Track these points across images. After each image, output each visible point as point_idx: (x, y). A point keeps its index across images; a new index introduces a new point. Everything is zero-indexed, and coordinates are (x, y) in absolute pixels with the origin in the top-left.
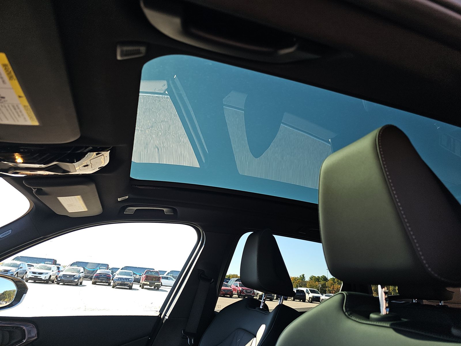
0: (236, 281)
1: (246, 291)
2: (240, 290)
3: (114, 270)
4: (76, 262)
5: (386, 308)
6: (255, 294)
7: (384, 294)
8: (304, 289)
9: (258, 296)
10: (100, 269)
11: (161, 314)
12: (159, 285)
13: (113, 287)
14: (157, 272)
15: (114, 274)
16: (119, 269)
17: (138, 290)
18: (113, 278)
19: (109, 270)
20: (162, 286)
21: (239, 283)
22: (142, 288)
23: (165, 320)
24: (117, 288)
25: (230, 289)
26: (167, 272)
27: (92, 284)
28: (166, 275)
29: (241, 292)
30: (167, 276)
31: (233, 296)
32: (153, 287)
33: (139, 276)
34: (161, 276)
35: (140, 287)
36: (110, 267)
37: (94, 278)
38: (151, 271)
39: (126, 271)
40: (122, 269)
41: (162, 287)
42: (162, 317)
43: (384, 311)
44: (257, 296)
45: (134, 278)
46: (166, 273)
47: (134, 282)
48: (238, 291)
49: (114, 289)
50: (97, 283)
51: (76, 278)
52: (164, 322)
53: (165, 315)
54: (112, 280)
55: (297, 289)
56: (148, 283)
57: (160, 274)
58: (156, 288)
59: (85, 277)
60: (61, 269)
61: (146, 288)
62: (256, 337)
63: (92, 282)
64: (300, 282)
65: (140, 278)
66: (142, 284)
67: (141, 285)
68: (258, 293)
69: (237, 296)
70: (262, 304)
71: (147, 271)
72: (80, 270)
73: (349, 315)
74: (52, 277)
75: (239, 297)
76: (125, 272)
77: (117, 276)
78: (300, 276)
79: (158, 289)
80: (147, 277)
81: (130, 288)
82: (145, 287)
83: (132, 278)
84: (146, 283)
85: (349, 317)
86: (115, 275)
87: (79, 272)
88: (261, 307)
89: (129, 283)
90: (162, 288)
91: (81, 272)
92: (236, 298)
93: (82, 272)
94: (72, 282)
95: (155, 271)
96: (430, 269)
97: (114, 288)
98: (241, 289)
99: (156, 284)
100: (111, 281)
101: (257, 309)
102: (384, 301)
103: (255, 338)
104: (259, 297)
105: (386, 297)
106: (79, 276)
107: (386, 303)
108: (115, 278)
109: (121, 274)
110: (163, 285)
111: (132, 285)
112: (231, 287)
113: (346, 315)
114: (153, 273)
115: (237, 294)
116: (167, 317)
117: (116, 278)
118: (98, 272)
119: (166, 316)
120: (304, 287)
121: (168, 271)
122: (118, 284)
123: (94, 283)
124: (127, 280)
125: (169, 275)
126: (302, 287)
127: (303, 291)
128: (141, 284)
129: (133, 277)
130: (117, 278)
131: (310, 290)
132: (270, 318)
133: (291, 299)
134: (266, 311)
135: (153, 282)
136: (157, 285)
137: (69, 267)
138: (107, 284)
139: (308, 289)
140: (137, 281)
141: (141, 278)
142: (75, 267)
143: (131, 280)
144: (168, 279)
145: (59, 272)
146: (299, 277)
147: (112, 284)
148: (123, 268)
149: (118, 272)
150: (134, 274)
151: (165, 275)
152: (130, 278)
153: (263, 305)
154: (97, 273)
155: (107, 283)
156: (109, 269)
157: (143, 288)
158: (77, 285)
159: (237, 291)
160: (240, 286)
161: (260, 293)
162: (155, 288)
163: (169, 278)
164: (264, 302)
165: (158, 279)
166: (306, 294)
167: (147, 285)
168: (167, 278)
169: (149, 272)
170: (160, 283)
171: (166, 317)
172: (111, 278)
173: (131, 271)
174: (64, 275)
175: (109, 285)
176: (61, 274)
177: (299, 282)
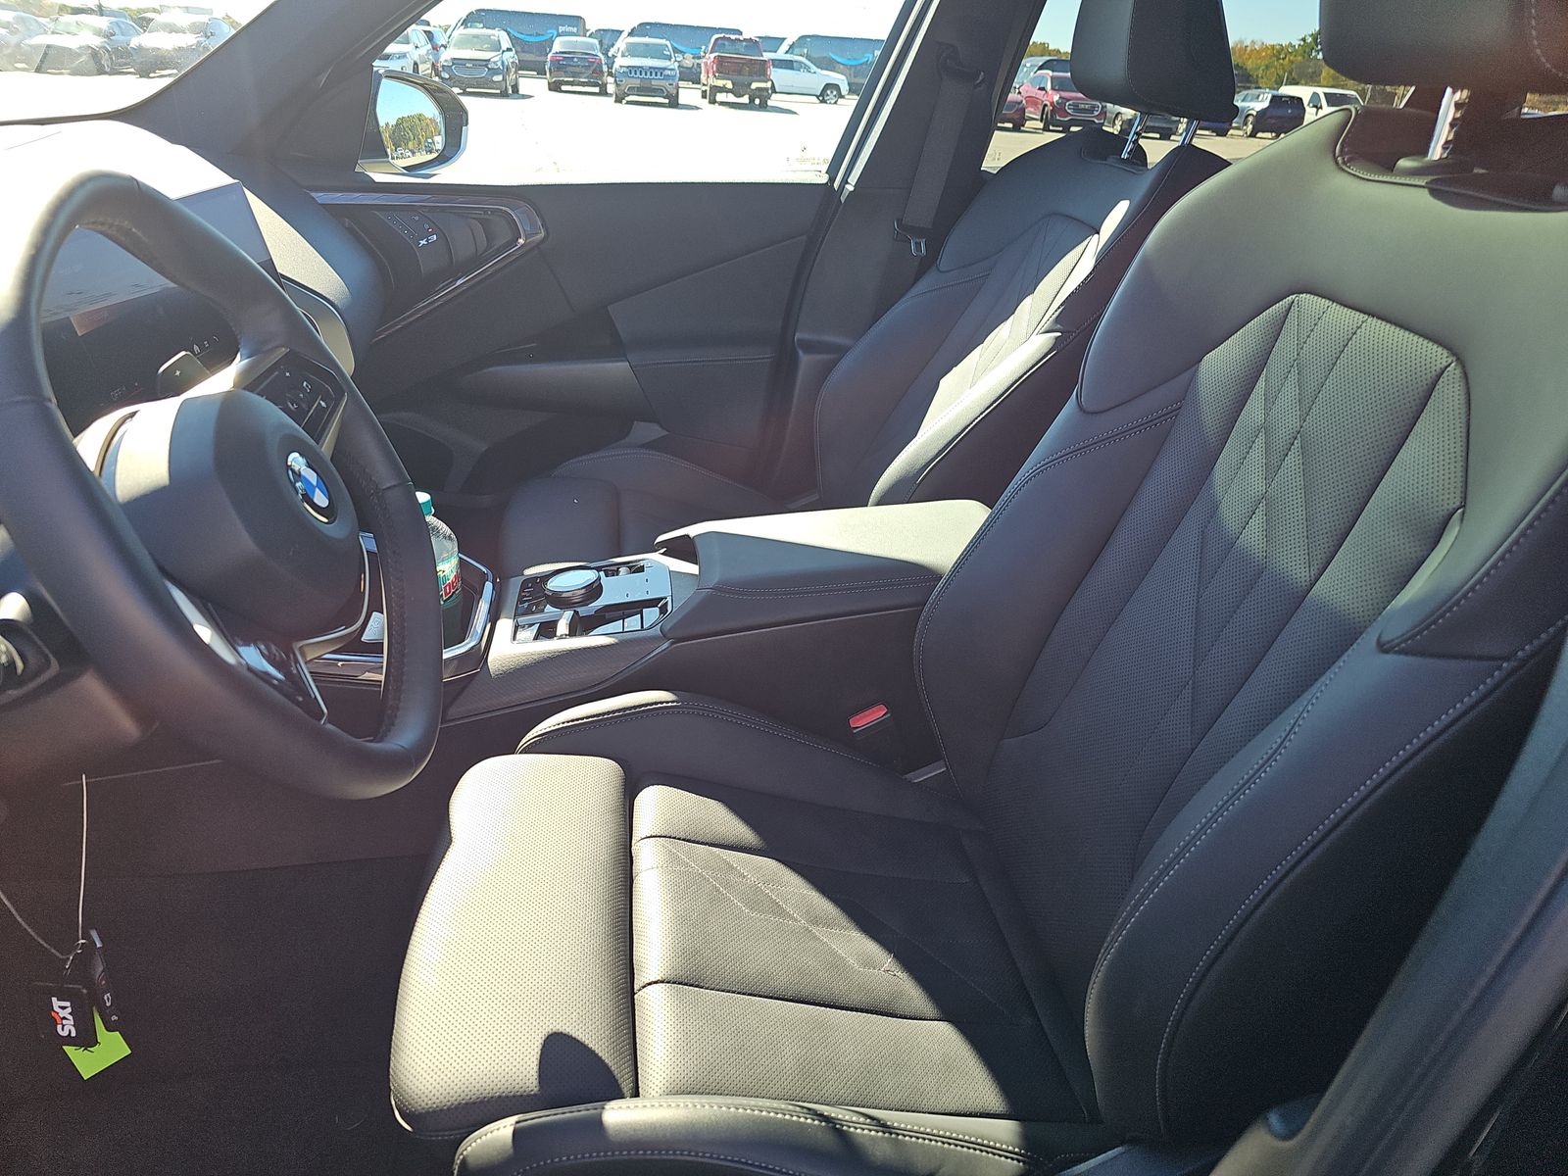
0: (1041, 68)
1: (1076, 108)
2: (1052, 103)
3: (608, 36)
4: (478, 11)
5: (1447, 142)
6: (1108, 115)
7: (1452, 109)
8: (1303, 92)
9: (1118, 123)
10: (559, 35)
11: (832, 180)
12: (766, 89)
13: (619, 100)
14: (753, 44)
15: (610, 54)
16: (621, 32)
17: (697, 108)
18: (610, 67)
19: (590, 36)
20: (776, 93)
21: (1052, 78)
22: (710, 102)
23: (845, 194)
24: (628, 103)
25: (1015, 100)
26: (786, 41)
27: (550, 89)
28: (787, 52)
29: (1058, 108)
30: (788, 57)
31: (1023, 126)
32: (745, 99)
33: (693, 58)
34: (767, 56)
35: (704, 97)
36: (592, 26)
37: (550, 69)
38: (733, 37)
39: (647, 40)
40: (631, 34)
41: (774, 95)
42: (836, 185)
43: (1436, 152)
44: (1114, 124)
45: (679, 66)
46: (785, 47)
47: (681, 79)
48: (1046, 105)
49: (623, 107)
50: (564, 88)
51: (496, 72)
52: (843, 200)
53: (845, 181)
54: (610, 74)
55: (1275, 92)
56: (729, 85)
57: (765, 51)
58: (757, 101)
59: (522, 66)
60: (441, 39)
61: (722, 103)
62: (1098, 233)
63: (545, 82)
64: (1294, 66)
65: (699, 65)
66: (708, 88)
67: (706, 91)
68: (1119, 113)
69: (1041, 125)
70: (1129, 147)
71: (717, 40)
72: (499, 41)
73: (1344, 163)
74: (421, 67)
75: (1046, 129)
76: (647, 45)
77: (620, 62)
78: (1304, 40)
79: (763, 107)
80: (720, 60)
81: (674, 103)
82: (720, 97)
83: (672, 67)
84: (720, 83)
85: (1344, 167)
86: (614, 56)
87: (496, 47)
88: (1125, 155)
89: (665, 83)
90: (775, 100)
91: (504, 48)
92: (1035, 131)
93: (509, 50)
94: (487, 83)
95: (745, 40)
96: (1538, 51)
97: (621, 102)
98: (1056, 98)
99: (754, 86)
100: (605, 78)
101: (1111, 160)
102: (1447, 127)
103: (1097, 235)
104: (1121, 126)
105: (1458, 115)
106: (503, 62)
107: (1449, 132)
108: (616, 66)
109: (633, 50)
110: (777, 90)
111: (675, 92)
112: (1019, 93)
113: (1337, 163)
114: (738, 45)
115: (1039, 117)
116: (850, 188)
117: (621, 67)
118: (557, 47)
119: (847, 183)
120: (1306, 84)
121: (791, 39)
122: (633, 90)
123: (555, 87)
124: (659, 74)
125: (797, 51)
126: (1297, 84)
127: (1300, 100)
128: (704, 88)
129: (676, 64)
130: (625, 69)
131: (1325, 94)
132: (1144, 183)
133: (1241, 133)
134: (1138, 165)
135: (745, 79)
136: (758, 89)
137: (461, 30)
138: (597, 90)
139: (1320, 91)
140: (691, 76)
141: (702, 65)
142: (478, 30)
143: (669, 72)
144: (792, 69)
145: (435, 48)
146: (1296, 43)
147: (611, 89)
148: (632, 30)
149: (621, 44)
150: (676, 50)
151: (781, 54)
152: (665, 69)
153: (1131, 150)
154: (553, 51)
155: (595, 85)
156: (588, 34)
157: (713, 102)
158: (504, 95)
159: (1041, 108)
160: (1053, 89)
161: (1128, 113)
162: (752, 100)
163: (795, 64)
164: (1137, 140)
165: (760, 70)
166: (1307, 108)
167: (727, 92)
168: (788, 65)
169: (726, 43)
170: (769, 85)
171: (847, 186)
172: (605, 68)
173: (663, 41)
174: (455, 59)
175: (603, 93)
176: (446, 56)
177: (1292, 62)
